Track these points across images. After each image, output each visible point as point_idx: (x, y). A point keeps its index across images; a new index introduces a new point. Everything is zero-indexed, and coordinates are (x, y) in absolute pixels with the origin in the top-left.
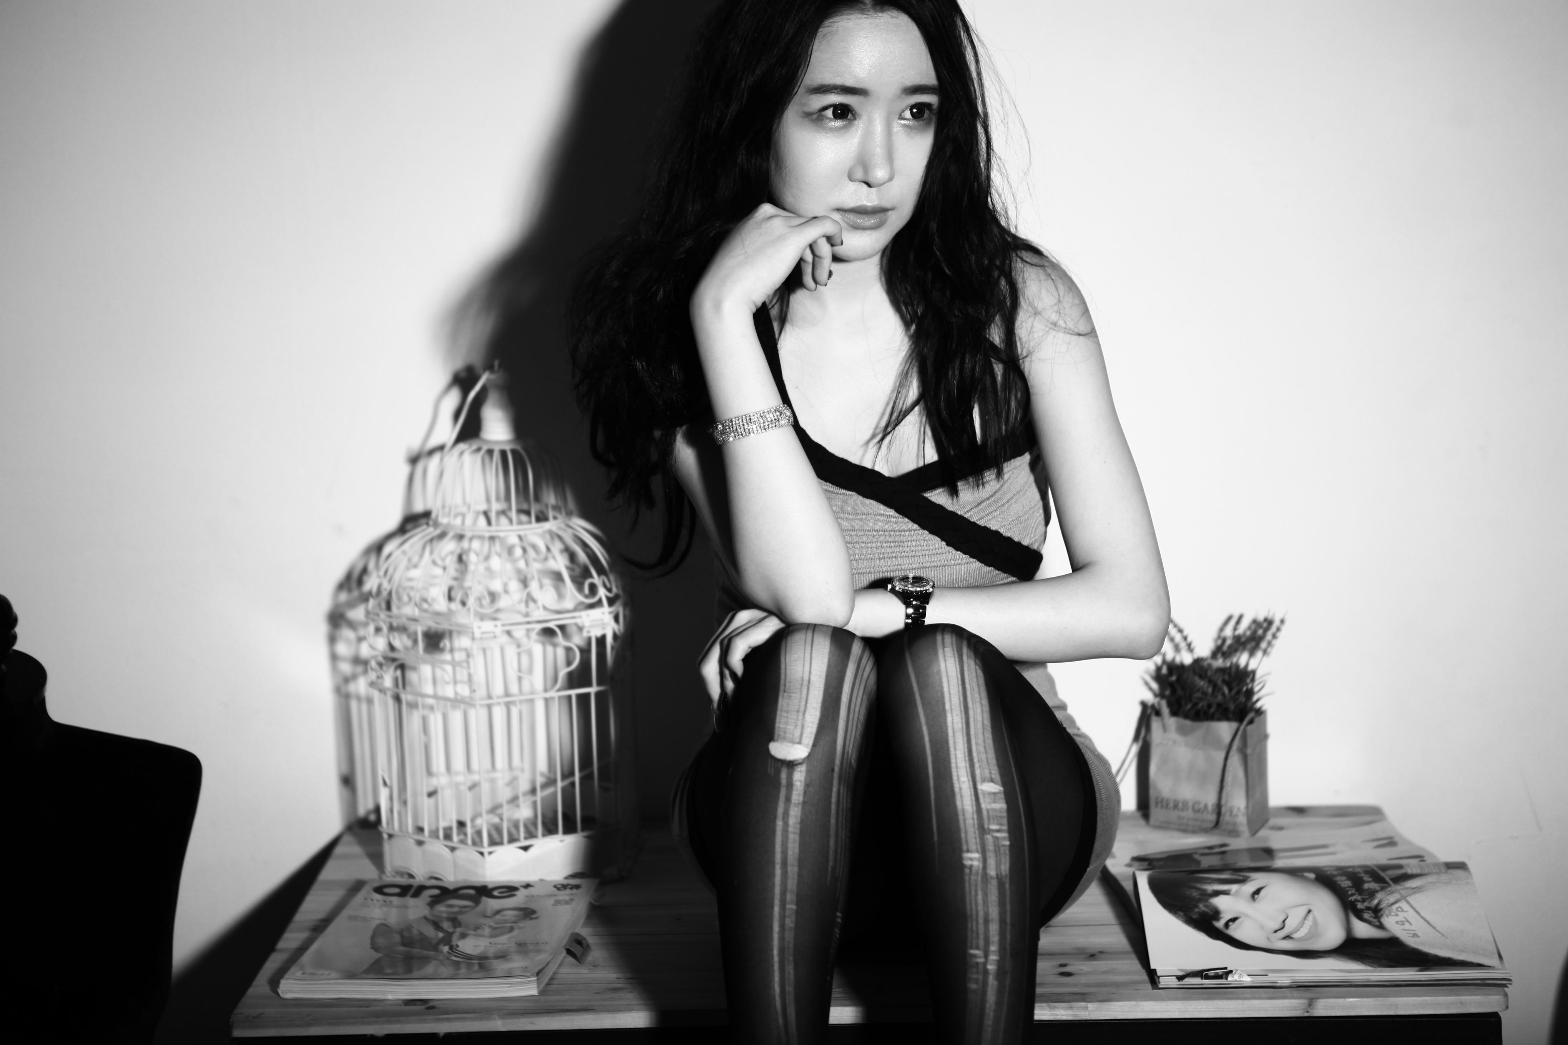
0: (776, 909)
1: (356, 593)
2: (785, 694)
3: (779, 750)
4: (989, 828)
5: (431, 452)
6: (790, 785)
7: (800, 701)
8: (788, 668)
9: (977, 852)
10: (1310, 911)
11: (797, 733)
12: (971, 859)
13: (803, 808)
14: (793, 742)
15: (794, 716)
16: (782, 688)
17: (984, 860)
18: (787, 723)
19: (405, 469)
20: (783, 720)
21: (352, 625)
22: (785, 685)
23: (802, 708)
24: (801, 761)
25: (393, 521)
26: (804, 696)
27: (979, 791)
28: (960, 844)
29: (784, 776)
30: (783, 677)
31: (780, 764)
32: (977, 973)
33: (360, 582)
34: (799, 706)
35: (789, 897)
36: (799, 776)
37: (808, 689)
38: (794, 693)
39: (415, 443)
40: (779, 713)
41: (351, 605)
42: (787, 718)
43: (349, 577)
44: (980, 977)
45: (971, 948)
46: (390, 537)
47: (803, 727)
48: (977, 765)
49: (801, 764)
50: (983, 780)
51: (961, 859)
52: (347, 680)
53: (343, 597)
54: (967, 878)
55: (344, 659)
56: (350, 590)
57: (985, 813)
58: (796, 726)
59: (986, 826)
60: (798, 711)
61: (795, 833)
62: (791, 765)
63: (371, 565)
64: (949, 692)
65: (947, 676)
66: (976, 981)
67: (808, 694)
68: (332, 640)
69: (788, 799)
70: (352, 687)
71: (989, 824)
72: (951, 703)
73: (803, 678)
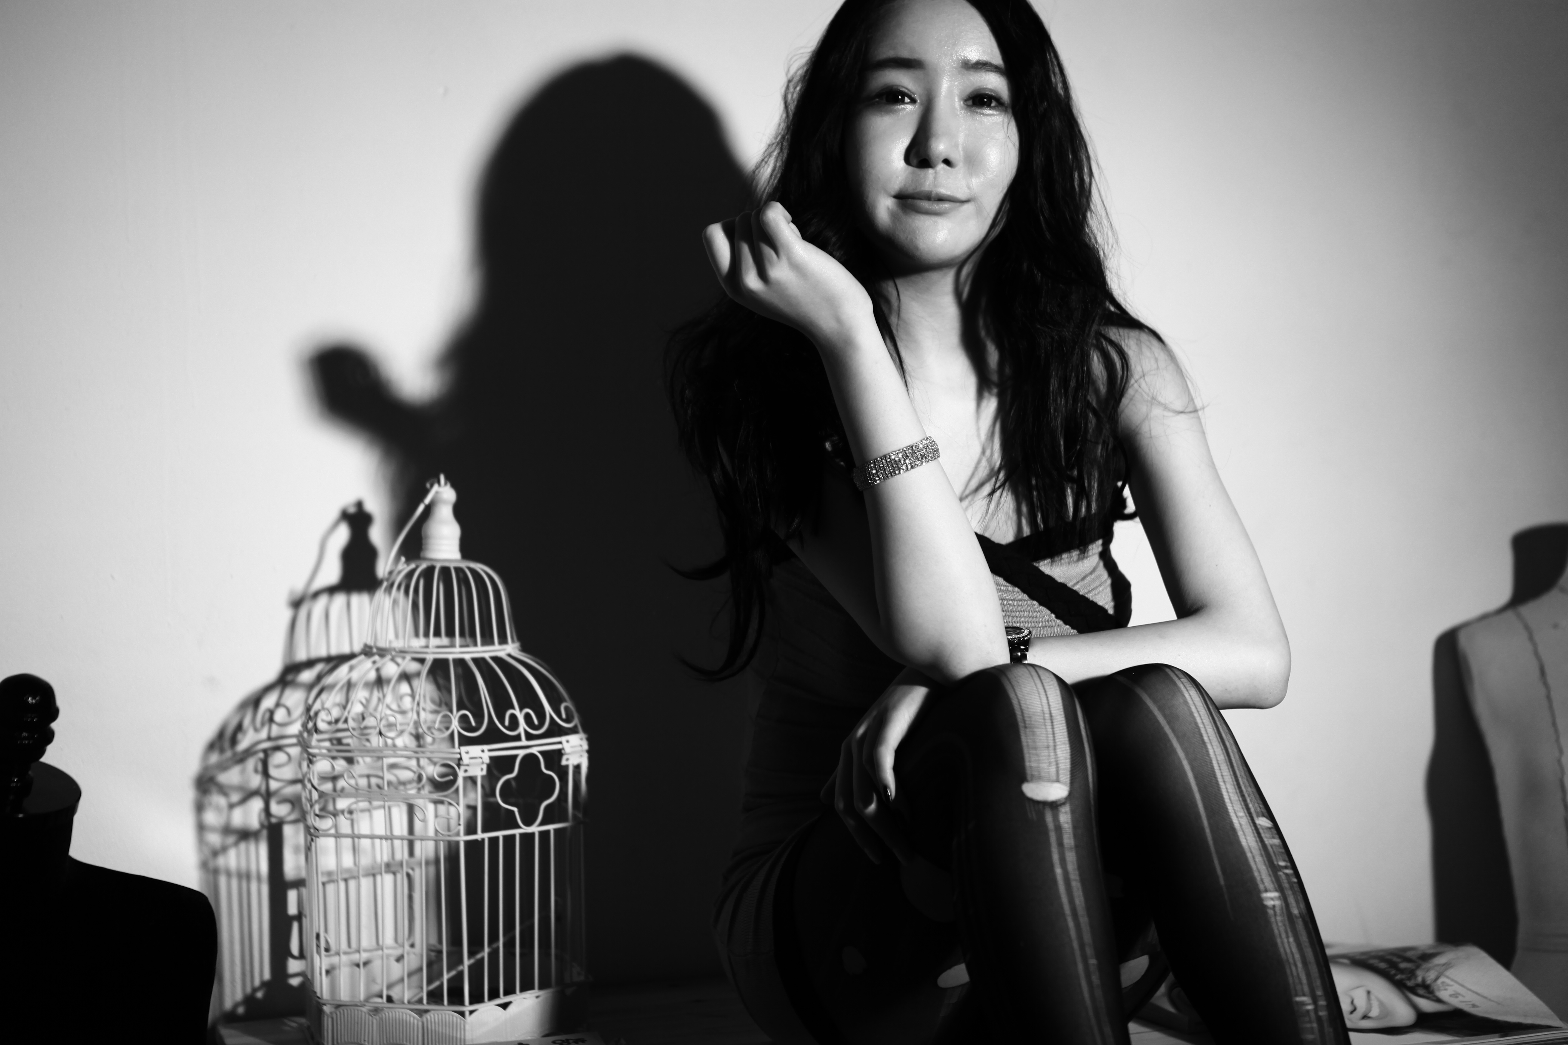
0: (1080, 967)
1: (228, 754)
2: (1028, 730)
3: (1034, 790)
4: (1278, 865)
5: (316, 595)
6: (1058, 828)
7: (1047, 737)
8: (1022, 702)
9: (1276, 891)
10: (1369, 992)
11: (1053, 770)
12: (1272, 899)
13: (1077, 853)
14: (1049, 780)
15: (1044, 753)
16: (1021, 724)
17: (1284, 898)
18: (1039, 761)
19: (286, 614)
20: (1034, 758)
21: (223, 790)
22: (1024, 721)
23: (1051, 743)
24: (1063, 801)
25: (272, 671)
26: (1050, 730)
27: (1258, 826)
28: (1257, 885)
29: (1049, 818)
30: (1018, 713)
31: (1041, 806)
32: (1310, 1022)
33: (234, 741)
34: (1048, 741)
35: (1089, 951)
36: (1065, 817)
37: (1052, 722)
38: (1037, 728)
39: (299, 585)
40: (1025, 750)
41: (223, 767)
42: (1037, 755)
43: (221, 735)
44: (1315, 1025)
45: (1297, 995)
46: (267, 689)
47: (1057, 764)
48: (1248, 799)
49: (1064, 804)
50: (1258, 816)
51: (1261, 900)
52: (215, 853)
53: (214, 758)
54: (1273, 919)
55: (213, 829)
56: (222, 751)
57: (1269, 848)
58: (1050, 764)
59: (1275, 863)
60: (1048, 747)
61: (1075, 880)
62: (1054, 806)
63: (247, 722)
64: (1203, 723)
65: (1195, 706)
66: (1312, 1031)
67: (1053, 728)
68: (200, 808)
69: (1060, 844)
70: (221, 861)
71: (1277, 862)
72: (1207, 734)
73: (1043, 711)
